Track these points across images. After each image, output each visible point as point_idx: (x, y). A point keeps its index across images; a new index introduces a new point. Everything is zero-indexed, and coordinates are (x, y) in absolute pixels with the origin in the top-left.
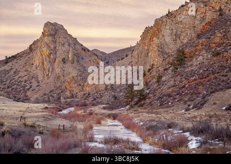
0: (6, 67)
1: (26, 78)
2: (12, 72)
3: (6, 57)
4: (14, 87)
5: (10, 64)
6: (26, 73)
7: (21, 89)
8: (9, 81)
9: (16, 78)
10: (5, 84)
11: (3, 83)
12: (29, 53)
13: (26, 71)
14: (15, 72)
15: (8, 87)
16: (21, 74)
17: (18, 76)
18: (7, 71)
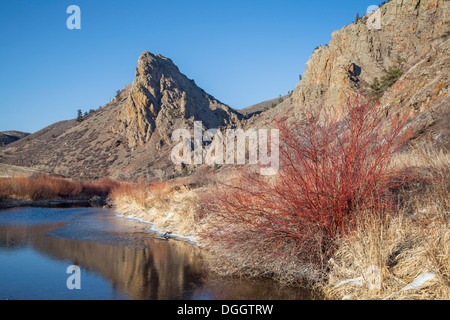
0: (79, 128)
1: (109, 143)
2: (86, 136)
3: (80, 112)
4: (88, 159)
5: (85, 122)
6: (108, 136)
7: (100, 161)
8: (80, 149)
9: (93, 144)
10: (74, 155)
11: (71, 153)
12: (116, 105)
13: (109, 132)
14: (91, 135)
15: (79, 160)
16: (101, 138)
17: (96, 141)
18: (80, 133)
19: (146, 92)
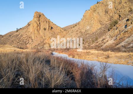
0: (17, 33)
1: (26, 38)
2: (20, 35)
3: (17, 29)
5: (19, 32)
6: (26, 36)
7: (24, 43)
8: (18, 40)
9: (22, 38)
10: (16, 41)
12: (27, 27)
13: (26, 35)
14: (21, 36)
15: (18, 43)
16: (24, 36)
18: (17, 35)
19: (37, 23)
